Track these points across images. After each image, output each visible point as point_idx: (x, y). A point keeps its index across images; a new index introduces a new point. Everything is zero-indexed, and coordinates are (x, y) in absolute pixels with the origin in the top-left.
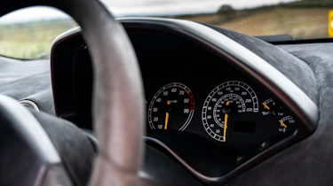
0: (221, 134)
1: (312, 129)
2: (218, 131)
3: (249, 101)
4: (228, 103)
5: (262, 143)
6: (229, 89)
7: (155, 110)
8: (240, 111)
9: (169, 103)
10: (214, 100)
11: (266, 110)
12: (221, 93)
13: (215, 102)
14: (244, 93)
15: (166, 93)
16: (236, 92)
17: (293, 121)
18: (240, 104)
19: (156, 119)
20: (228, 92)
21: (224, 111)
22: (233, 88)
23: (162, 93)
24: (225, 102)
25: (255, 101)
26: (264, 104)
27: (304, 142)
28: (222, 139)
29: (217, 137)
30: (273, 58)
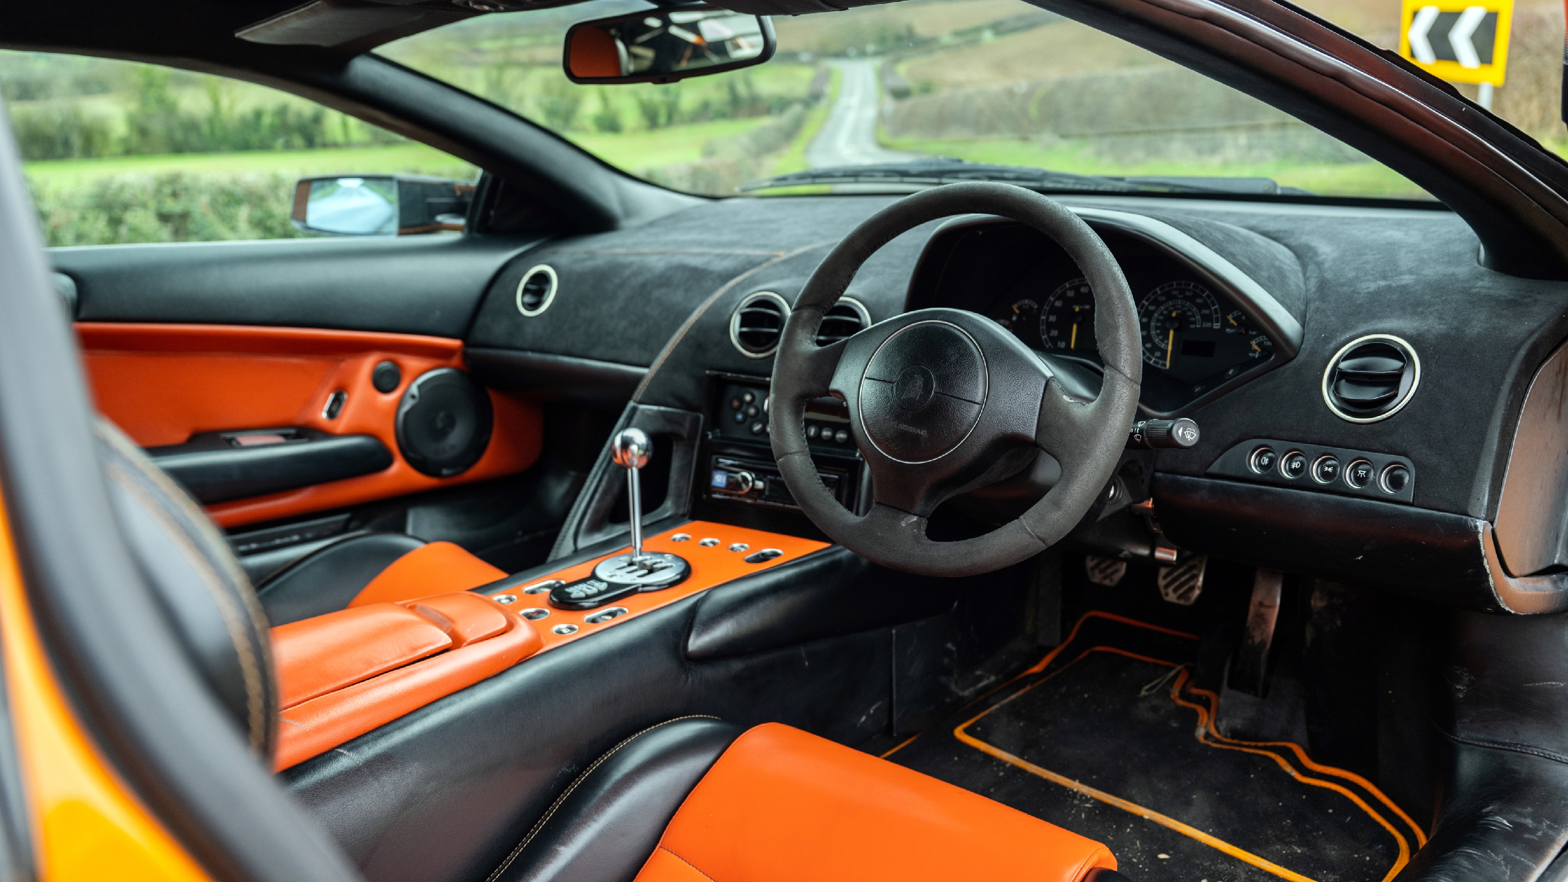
0: (1163, 357)
1: (1292, 354)
2: (1158, 354)
3: (1207, 312)
4: (1174, 314)
5: (1228, 370)
6: (1175, 293)
7: (1053, 318)
8: (1192, 326)
9: (1077, 309)
10: (1152, 308)
11: (1232, 326)
12: (1163, 298)
13: (1153, 312)
14: (1199, 301)
15: (1071, 294)
16: (1186, 298)
17: (1269, 343)
18: (1193, 316)
19: (1054, 333)
20: (1174, 297)
21: (1168, 325)
22: (1182, 291)
23: (1064, 293)
24: (1171, 312)
25: (1216, 312)
26: (1230, 317)
27: (1282, 368)
28: (1165, 365)
29: (1155, 362)
30: (1247, 262)
